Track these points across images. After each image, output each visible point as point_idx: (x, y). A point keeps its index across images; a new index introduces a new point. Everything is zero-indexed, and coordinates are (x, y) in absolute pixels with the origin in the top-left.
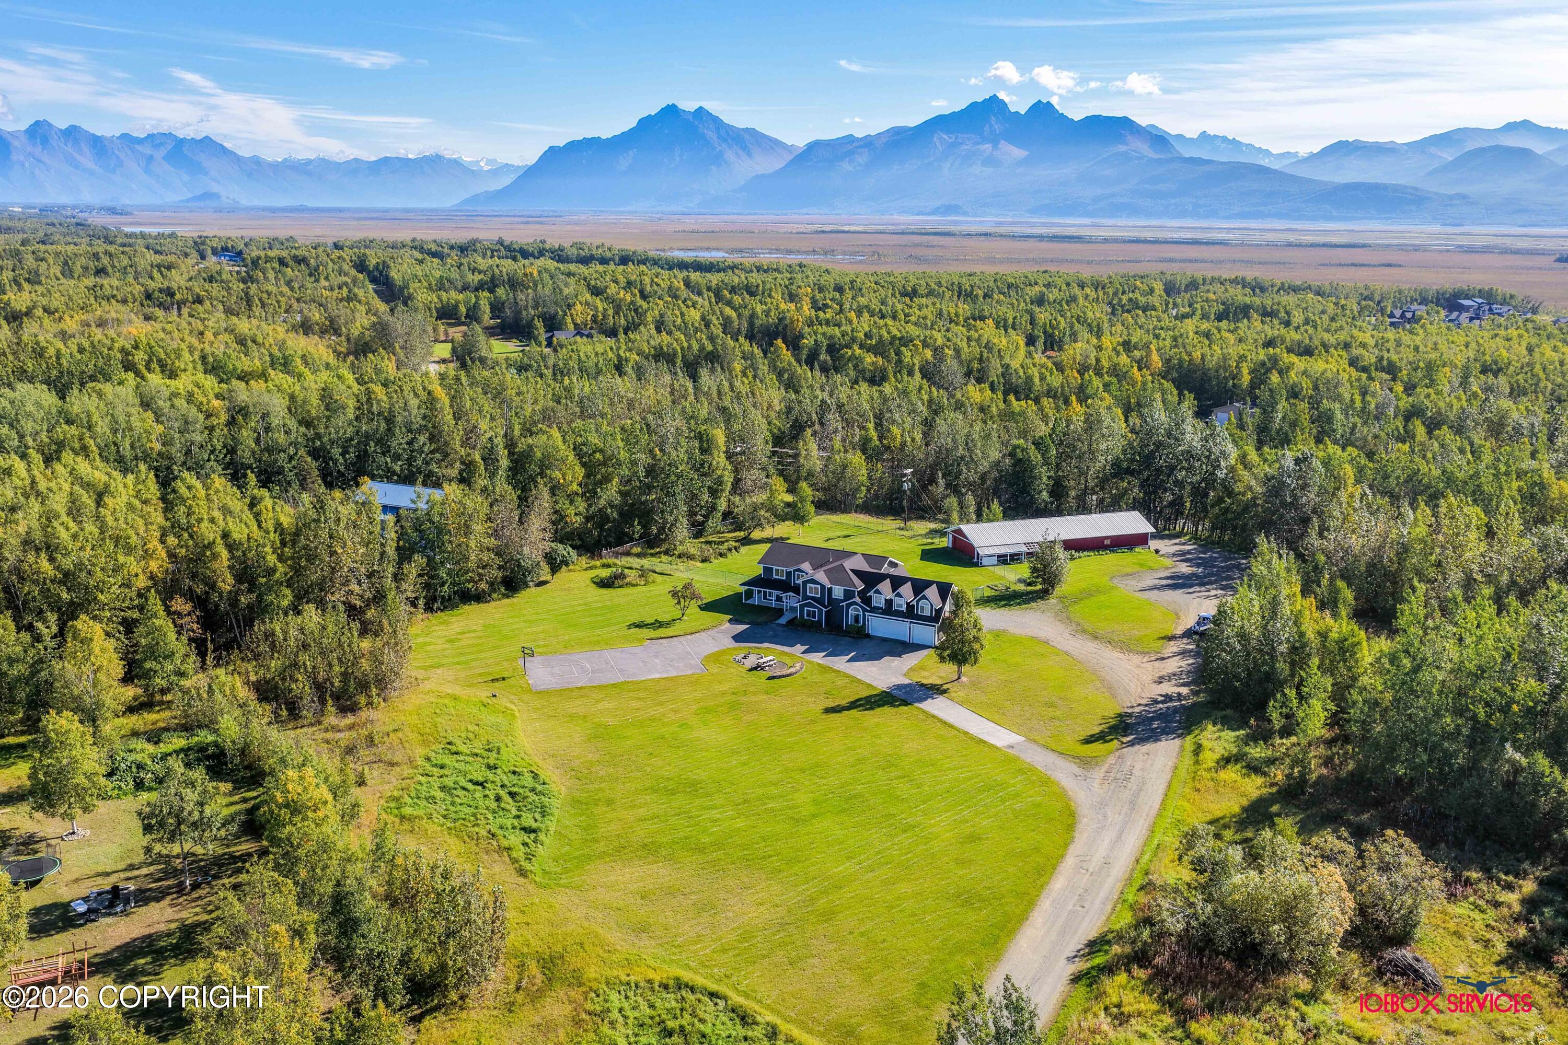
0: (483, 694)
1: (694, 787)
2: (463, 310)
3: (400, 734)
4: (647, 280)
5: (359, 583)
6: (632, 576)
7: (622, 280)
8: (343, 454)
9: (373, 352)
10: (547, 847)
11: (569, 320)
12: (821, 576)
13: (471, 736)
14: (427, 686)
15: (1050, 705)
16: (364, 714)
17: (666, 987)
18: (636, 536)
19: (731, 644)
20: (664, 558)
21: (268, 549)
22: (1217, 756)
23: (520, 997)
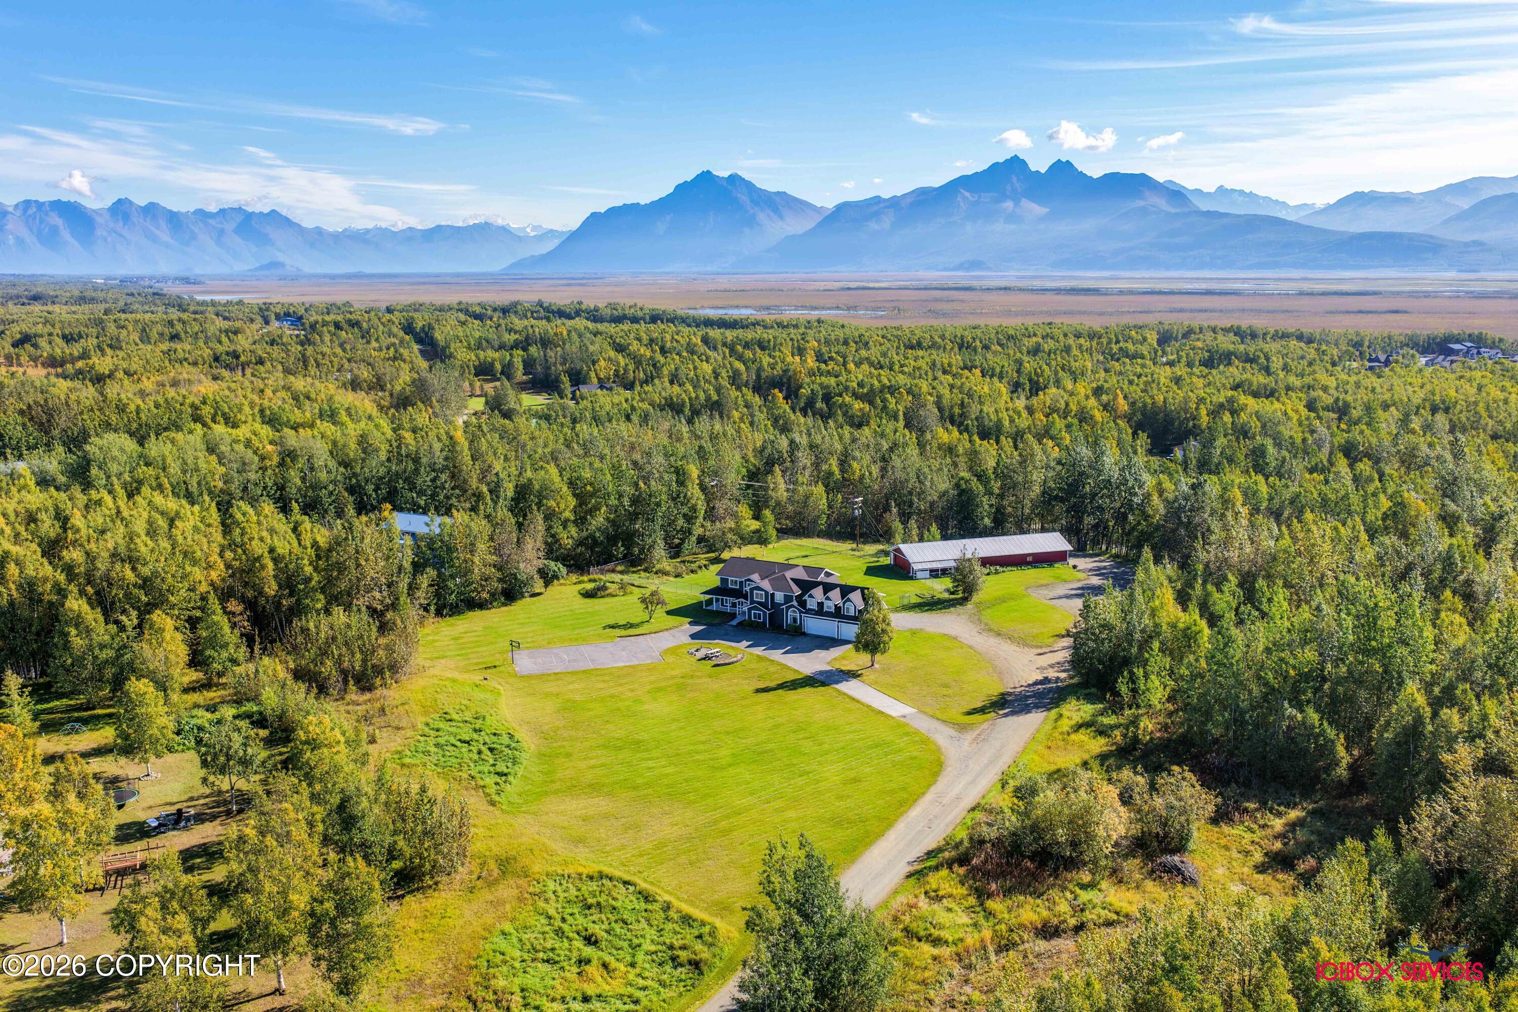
0: (477, 678)
1: (637, 745)
2: (498, 367)
3: (406, 707)
4: (668, 337)
5: (381, 592)
6: (612, 588)
7: (645, 337)
8: (375, 490)
9: (413, 405)
10: (513, 787)
11: (593, 374)
12: (766, 585)
13: (463, 707)
14: (432, 671)
15: (946, 686)
16: (378, 692)
17: (591, 878)
18: (620, 556)
19: (688, 641)
20: (643, 574)
21: (306, 562)
22: (1073, 722)
23: (479, 883)
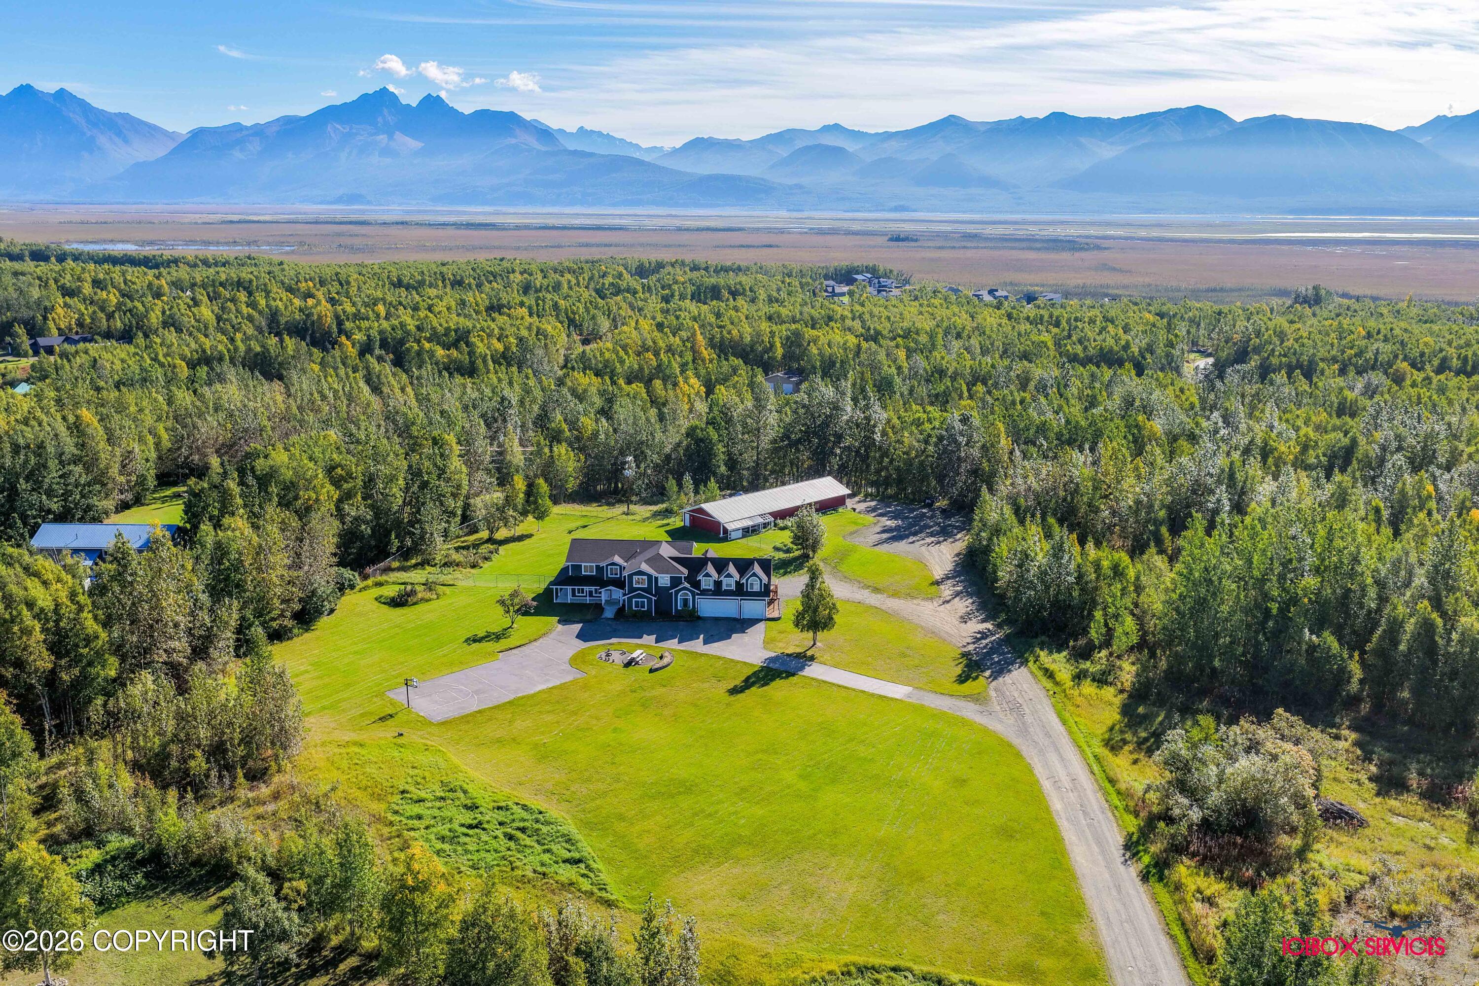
0: (386, 735)
6: (421, 592)
10: (609, 876)
11: (51, 324)
12: (645, 567)
13: (418, 780)
16: (279, 780)
17: (848, 974)
18: (394, 550)
19: (582, 645)
20: (424, 568)
22: (1068, 676)
